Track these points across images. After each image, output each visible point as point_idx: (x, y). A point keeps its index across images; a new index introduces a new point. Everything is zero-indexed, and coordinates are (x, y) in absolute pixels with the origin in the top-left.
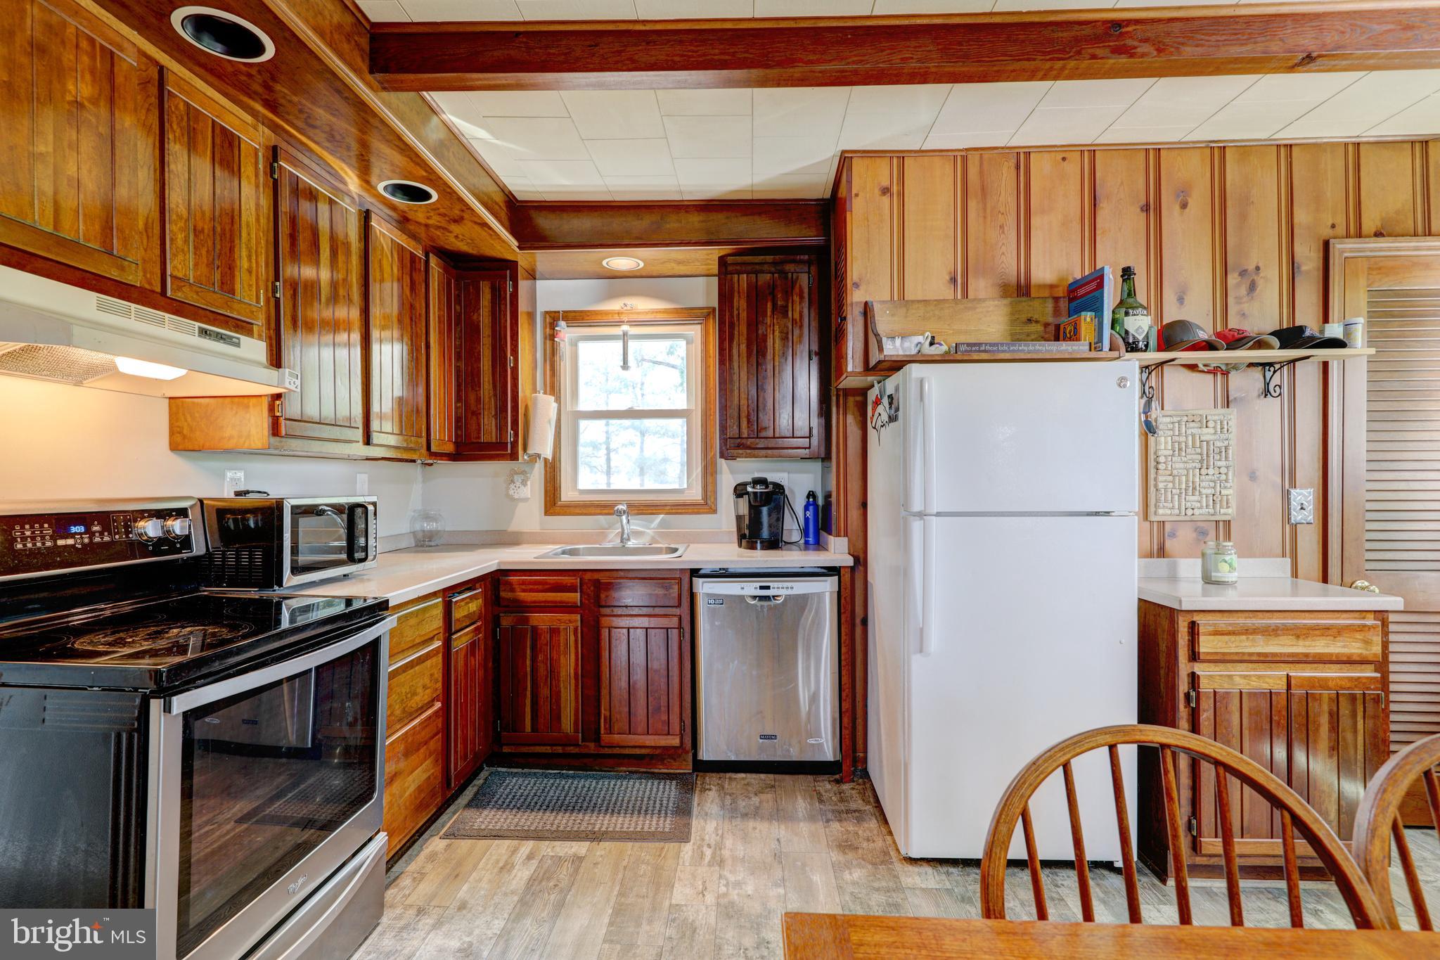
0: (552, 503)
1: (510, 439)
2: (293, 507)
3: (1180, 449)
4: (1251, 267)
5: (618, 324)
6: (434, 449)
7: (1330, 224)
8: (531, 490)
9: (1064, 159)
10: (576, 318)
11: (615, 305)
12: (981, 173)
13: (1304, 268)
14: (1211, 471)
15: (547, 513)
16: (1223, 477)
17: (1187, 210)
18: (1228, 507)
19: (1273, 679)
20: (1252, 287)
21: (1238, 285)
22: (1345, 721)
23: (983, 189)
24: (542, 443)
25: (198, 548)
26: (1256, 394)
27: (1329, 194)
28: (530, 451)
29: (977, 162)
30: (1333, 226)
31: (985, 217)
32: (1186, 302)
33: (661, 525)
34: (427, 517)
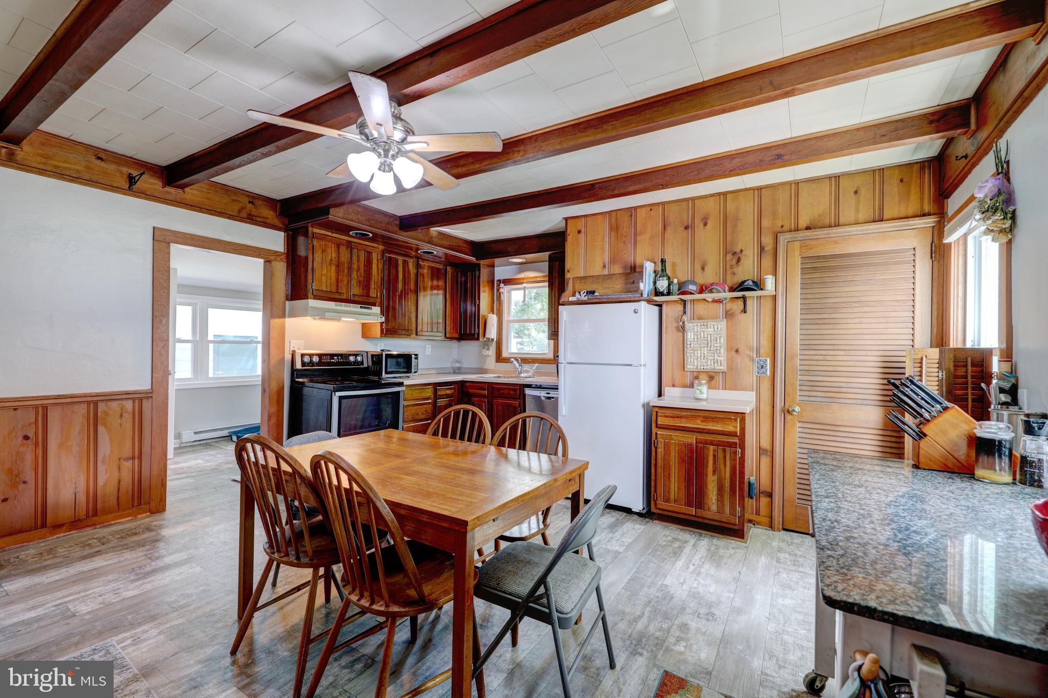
0: (499, 358)
1: (477, 332)
2: (386, 355)
3: (697, 338)
4: (738, 250)
5: (522, 283)
6: (447, 336)
7: (780, 225)
8: (492, 352)
9: (651, 210)
10: (507, 282)
11: (522, 276)
12: (616, 220)
13: (766, 249)
14: (712, 349)
15: (496, 362)
16: (718, 351)
17: (707, 226)
18: (721, 366)
19: (691, 439)
20: (739, 260)
21: (731, 260)
22: (721, 461)
23: (617, 227)
24: (492, 333)
25: (365, 365)
26: (740, 311)
27: (780, 211)
28: (487, 336)
29: (615, 216)
30: (782, 226)
31: (618, 239)
32: (706, 269)
33: (537, 368)
34: (458, 362)
